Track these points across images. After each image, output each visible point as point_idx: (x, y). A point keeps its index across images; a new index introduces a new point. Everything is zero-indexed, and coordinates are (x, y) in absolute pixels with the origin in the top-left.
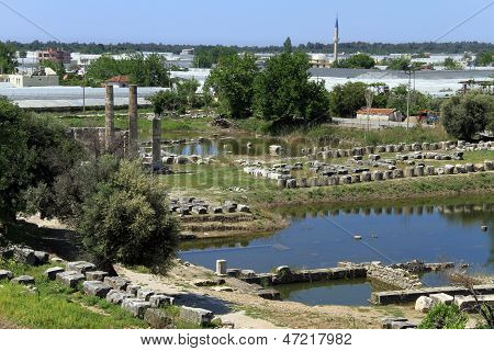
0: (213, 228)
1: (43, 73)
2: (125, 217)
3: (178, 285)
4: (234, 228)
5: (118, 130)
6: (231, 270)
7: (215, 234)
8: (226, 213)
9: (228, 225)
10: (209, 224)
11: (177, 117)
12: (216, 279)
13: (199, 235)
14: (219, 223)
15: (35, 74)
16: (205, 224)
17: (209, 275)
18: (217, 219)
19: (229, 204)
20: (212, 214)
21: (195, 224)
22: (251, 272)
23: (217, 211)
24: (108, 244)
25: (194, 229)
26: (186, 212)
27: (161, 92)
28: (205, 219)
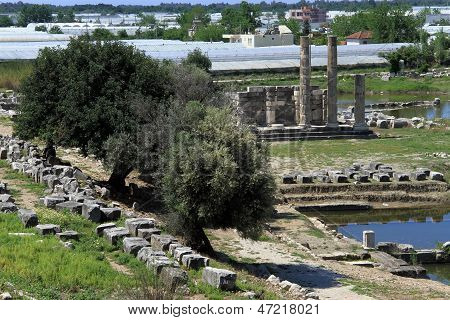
0: (394, 199)
1: (277, 31)
2: (204, 171)
3: (295, 254)
4: (421, 199)
5: (316, 88)
6: (383, 244)
7: (396, 205)
8: (414, 182)
9: (414, 195)
10: (390, 193)
11: (416, 76)
12: (360, 253)
13: (376, 205)
14: (403, 193)
15: (268, 33)
16: (384, 194)
17: (355, 248)
18: (400, 187)
19: (421, 170)
20: (395, 182)
21: (372, 193)
22: (410, 246)
23: (402, 179)
24: (190, 202)
25: (371, 199)
26: (364, 179)
27: (403, 47)
28: (386, 188)
